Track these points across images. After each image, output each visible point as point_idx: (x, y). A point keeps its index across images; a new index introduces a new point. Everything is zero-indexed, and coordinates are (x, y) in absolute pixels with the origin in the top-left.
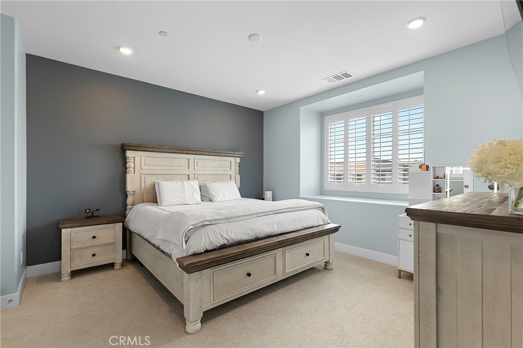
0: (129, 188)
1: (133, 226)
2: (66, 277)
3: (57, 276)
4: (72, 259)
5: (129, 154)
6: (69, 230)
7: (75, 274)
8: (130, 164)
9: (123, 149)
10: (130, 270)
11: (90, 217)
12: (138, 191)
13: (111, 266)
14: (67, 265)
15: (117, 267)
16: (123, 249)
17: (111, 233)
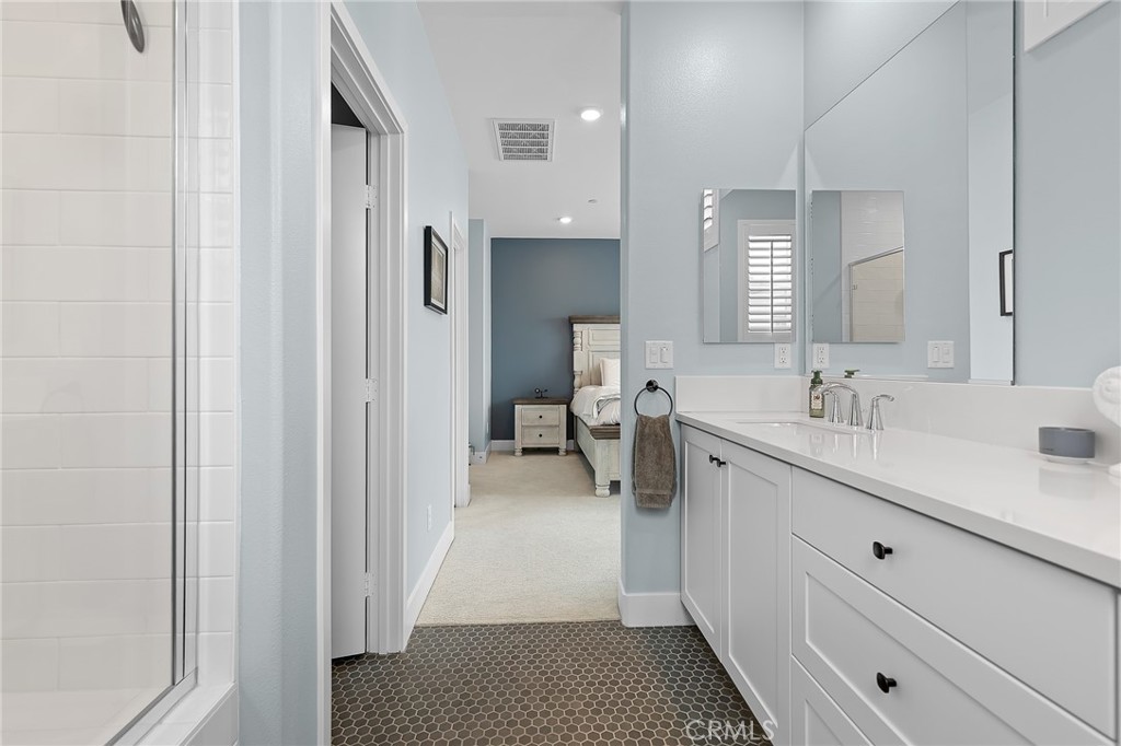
0: (576, 368)
1: (576, 410)
2: (518, 453)
3: (513, 453)
4: (523, 436)
5: (577, 327)
6: (521, 406)
7: (526, 451)
8: (577, 340)
9: (571, 322)
10: (573, 458)
11: (539, 397)
12: (585, 372)
13: (555, 451)
14: (520, 442)
15: (561, 453)
16: (568, 439)
17: (557, 414)
